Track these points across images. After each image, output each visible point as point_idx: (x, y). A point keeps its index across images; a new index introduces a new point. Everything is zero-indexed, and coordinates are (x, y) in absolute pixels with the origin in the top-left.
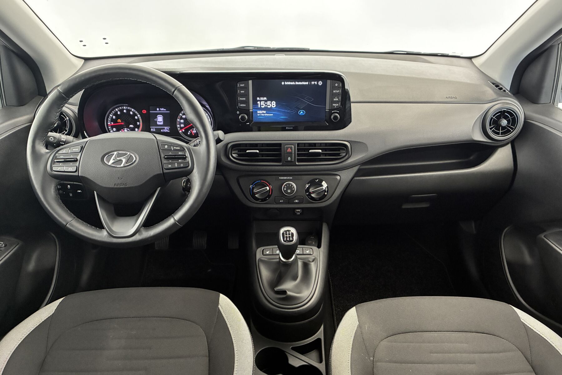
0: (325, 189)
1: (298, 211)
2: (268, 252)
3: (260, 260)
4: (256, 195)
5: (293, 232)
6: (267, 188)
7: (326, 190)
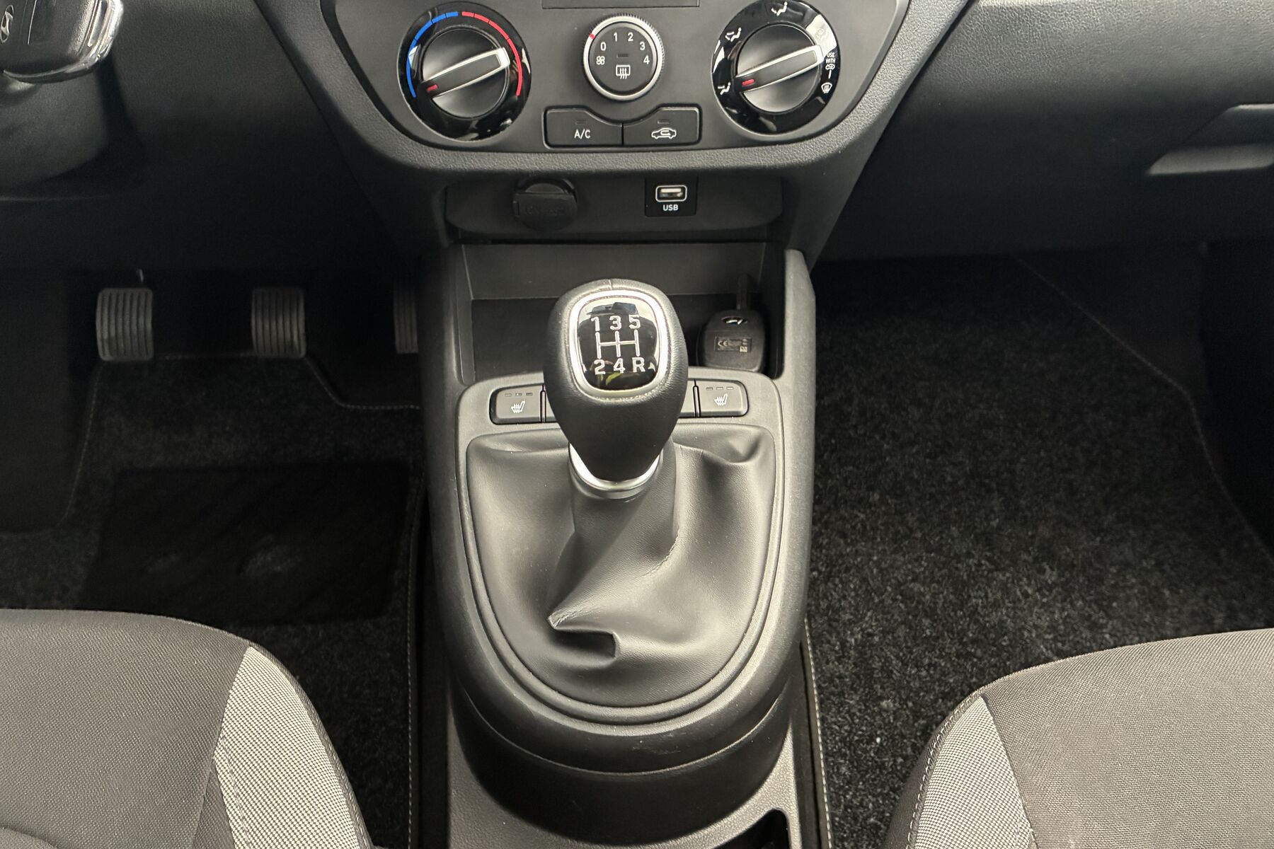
0: (824, 64)
1: (672, 196)
2: (517, 410)
3: (480, 452)
4: (440, 101)
5: (650, 318)
6: (494, 56)
7: (831, 67)
